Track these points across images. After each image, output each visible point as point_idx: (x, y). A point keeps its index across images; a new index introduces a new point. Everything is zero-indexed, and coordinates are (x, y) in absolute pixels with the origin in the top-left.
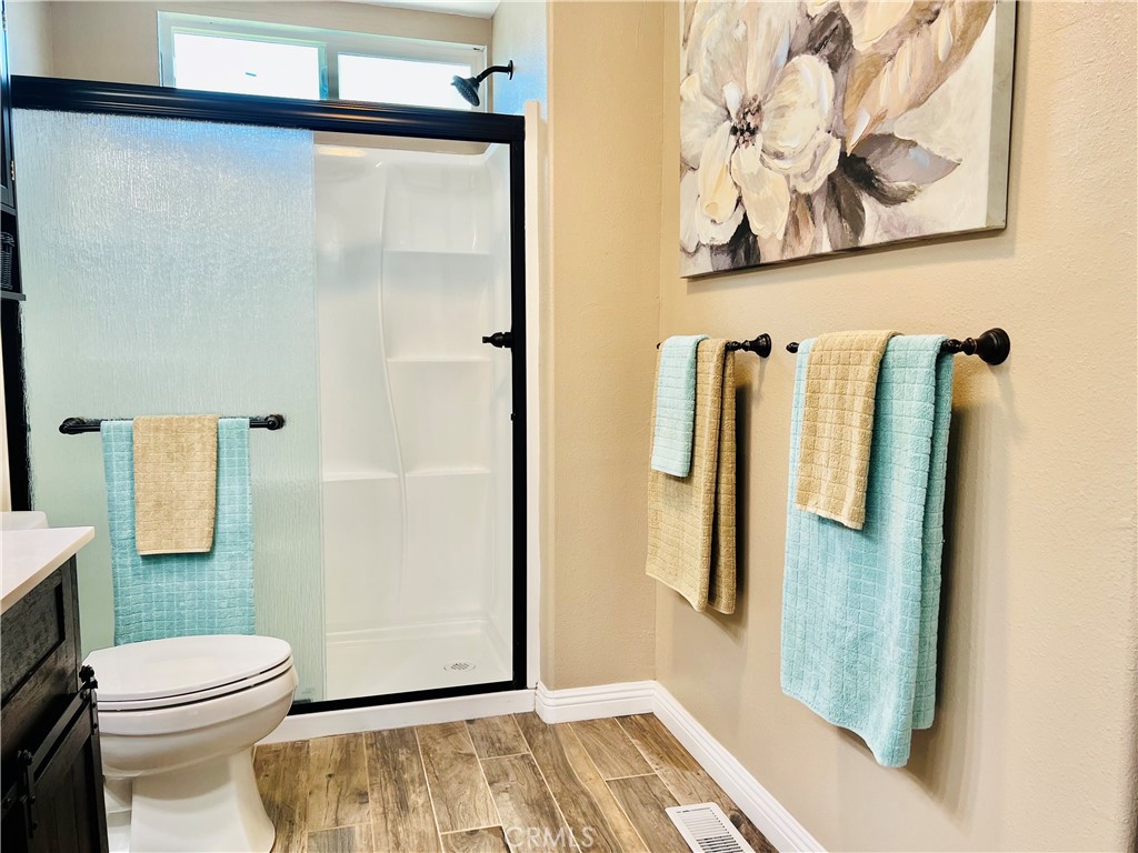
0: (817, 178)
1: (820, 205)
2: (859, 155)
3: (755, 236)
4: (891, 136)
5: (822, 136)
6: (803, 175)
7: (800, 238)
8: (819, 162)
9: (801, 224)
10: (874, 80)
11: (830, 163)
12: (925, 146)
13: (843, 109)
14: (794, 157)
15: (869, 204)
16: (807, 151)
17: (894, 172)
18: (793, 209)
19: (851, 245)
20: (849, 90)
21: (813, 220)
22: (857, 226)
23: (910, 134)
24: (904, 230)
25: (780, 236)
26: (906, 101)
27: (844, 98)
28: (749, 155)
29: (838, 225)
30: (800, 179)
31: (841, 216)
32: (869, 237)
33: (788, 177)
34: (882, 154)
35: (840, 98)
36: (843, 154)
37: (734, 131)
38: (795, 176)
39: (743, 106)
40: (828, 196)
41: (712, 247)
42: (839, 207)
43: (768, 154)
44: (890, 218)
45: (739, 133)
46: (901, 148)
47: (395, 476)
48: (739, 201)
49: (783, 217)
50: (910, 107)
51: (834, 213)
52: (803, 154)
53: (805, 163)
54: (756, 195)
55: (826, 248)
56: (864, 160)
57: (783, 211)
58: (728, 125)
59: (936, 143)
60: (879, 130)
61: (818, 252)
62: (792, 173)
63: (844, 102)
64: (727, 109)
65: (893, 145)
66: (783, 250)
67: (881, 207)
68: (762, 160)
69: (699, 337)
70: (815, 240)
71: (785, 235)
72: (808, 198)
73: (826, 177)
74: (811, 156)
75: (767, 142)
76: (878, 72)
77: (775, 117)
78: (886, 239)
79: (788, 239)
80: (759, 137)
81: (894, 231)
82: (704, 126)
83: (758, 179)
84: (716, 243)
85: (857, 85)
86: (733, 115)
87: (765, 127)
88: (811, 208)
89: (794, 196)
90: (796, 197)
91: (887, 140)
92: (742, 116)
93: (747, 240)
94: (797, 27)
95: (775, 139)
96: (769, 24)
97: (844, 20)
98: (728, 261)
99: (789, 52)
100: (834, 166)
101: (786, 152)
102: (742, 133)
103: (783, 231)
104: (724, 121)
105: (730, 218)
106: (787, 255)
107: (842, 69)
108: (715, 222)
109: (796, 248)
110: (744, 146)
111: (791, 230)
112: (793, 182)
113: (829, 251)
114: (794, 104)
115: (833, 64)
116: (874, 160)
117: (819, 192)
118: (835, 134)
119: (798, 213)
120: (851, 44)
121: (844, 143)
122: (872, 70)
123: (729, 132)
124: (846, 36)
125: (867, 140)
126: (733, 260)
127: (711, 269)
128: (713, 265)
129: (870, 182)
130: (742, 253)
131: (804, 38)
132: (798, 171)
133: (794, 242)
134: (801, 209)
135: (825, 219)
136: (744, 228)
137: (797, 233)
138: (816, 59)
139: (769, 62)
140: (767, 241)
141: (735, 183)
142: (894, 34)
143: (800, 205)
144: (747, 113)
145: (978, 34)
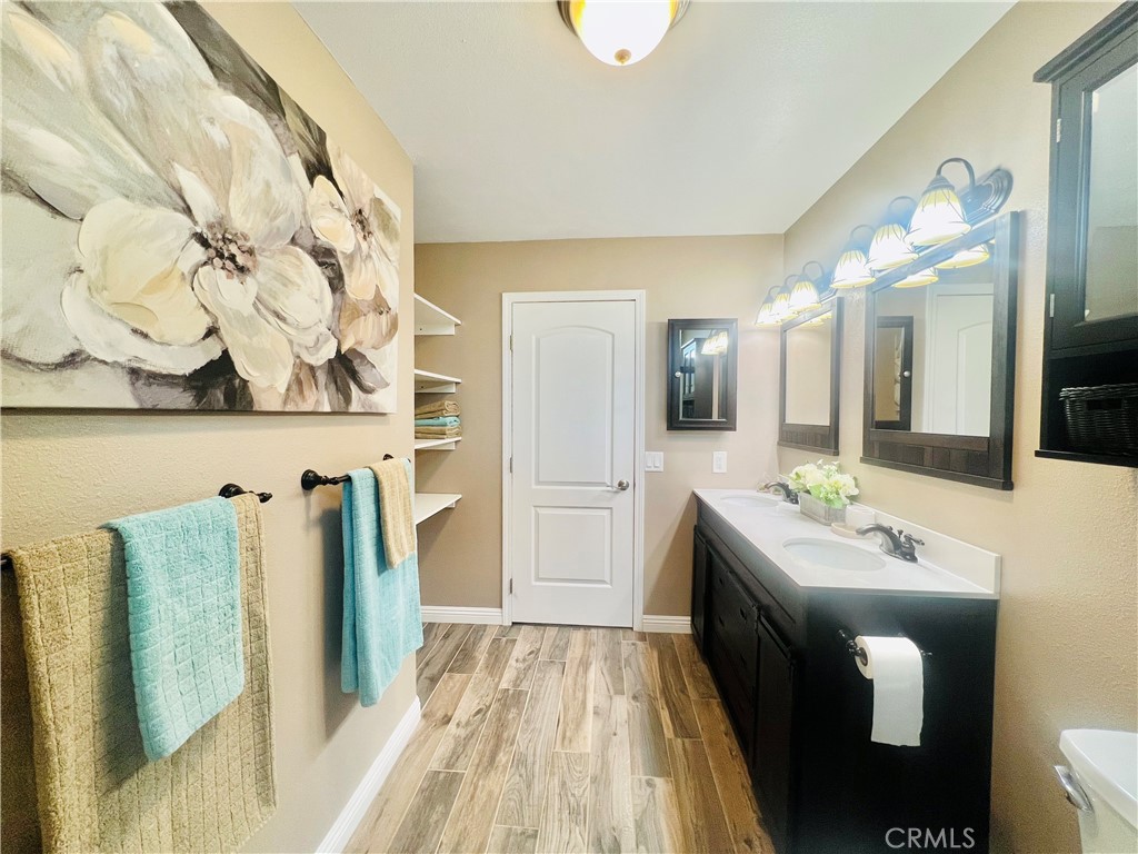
0: (319, 356)
1: (322, 377)
2: (348, 357)
3: (245, 382)
5: (323, 329)
6: (306, 348)
7: (304, 397)
9: (305, 386)
10: (357, 320)
11: (329, 351)
12: (378, 370)
13: (339, 322)
14: (297, 329)
15: (354, 389)
16: (310, 331)
17: (367, 378)
18: (297, 371)
19: (344, 410)
20: (342, 313)
21: (316, 385)
22: (348, 399)
24: (371, 407)
25: (282, 389)
26: (371, 343)
27: (339, 314)
28: (232, 294)
29: (335, 395)
30: (304, 351)
31: (338, 389)
32: (354, 407)
33: (291, 342)
34: (361, 364)
35: (337, 313)
36: (339, 351)
37: (204, 243)
38: (299, 345)
40: (328, 373)
41: (135, 373)
42: (336, 383)
43: (267, 308)
44: (364, 399)
46: (369, 365)
48: (212, 332)
49: (283, 378)
50: (372, 348)
51: (333, 387)
53: (309, 340)
54: (246, 340)
55: (327, 409)
56: (352, 362)
57: (285, 367)
60: (359, 349)
61: (320, 410)
62: (295, 341)
63: (339, 317)
64: (185, 201)
65: (366, 362)
66: (285, 403)
67: (360, 392)
68: (254, 304)
70: (317, 401)
71: (288, 390)
72: (312, 368)
73: (327, 359)
74: (314, 337)
75: (265, 296)
76: (358, 317)
77: (275, 278)
78: (363, 410)
79: (291, 394)
80: (249, 280)
81: (366, 407)
83: (247, 324)
84: (147, 368)
85: (347, 313)
87: (259, 275)
88: (314, 376)
89: (298, 361)
90: (301, 364)
91: (363, 357)
92: (220, 236)
93: (230, 381)
94: (301, 227)
95: (275, 299)
96: (268, 184)
97: (339, 265)
98: (184, 399)
99: (293, 238)
100: (333, 355)
101: (289, 319)
102: (221, 256)
103: (286, 386)
104: (175, 209)
105: (191, 345)
106: (290, 408)
107: (338, 295)
108: (146, 336)
109: (300, 403)
110: (223, 273)
111: (295, 387)
112: (296, 349)
113: (329, 410)
114: (299, 286)
115: (334, 289)
116: (356, 363)
117: (320, 367)
118: (333, 333)
119: (301, 376)
120: (343, 286)
121: (339, 344)
122: (357, 313)
123: (187, 234)
124: (340, 277)
125: (353, 351)
126: (198, 398)
127: (134, 405)
128: (138, 398)
129: (354, 375)
130: (219, 395)
131: (309, 243)
132: (302, 342)
133: (298, 399)
134: (304, 375)
135: (326, 388)
136: (222, 367)
137: (301, 392)
138: (318, 269)
139: (267, 221)
140: (264, 391)
141: (203, 306)
142: (366, 304)
143: (303, 371)
144: (231, 241)
145: (394, 335)
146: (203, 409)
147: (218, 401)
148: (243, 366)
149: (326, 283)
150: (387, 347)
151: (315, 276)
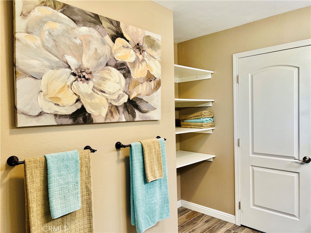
0: (120, 102)
1: (121, 110)
2: (134, 100)
3: (90, 114)
4: (142, 99)
5: (121, 92)
6: (114, 100)
7: (113, 117)
8: (120, 99)
9: (114, 113)
10: (138, 86)
11: (125, 99)
12: (150, 104)
13: (129, 89)
14: (110, 94)
15: (137, 112)
16: (115, 94)
17: (143, 107)
18: (110, 108)
19: (132, 120)
20: (130, 85)
21: (119, 113)
22: (134, 116)
23: (147, 100)
24: (146, 118)
25: (104, 115)
26: (146, 94)
27: (129, 86)
28: (84, 88)
29: (128, 115)
30: (113, 101)
31: (129, 113)
32: (137, 119)
33: (107, 99)
34: (140, 102)
35: (128, 86)
36: (129, 99)
37: (74, 74)
38: (111, 100)
39: (80, 68)
40: (124, 107)
41: (56, 115)
42: (128, 111)
43: (97, 90)
44: (142, 116)
46: (145, 102)
48: (78, 100)
49: (105, 111)
50: (146, 95)
51: (126, 113)
52: (114, 95)
53: (115, 97)
54: (90, 101)
56: (136, 102)
59: (153, 103)
60: (139, 97)
61: (121, 121)
62: (109, 98)
63: (129, 87)
64: (68, 64)
65: (143, 101)
66: (106, 119)
67: (140, 113)
68: (92, 89)
70: (119, 118)
71: (106, 115)
72: (117, 107)
73: (123, 103)
74: (117, 96)
75: (96, 86)
76: (138, 85)
77: (100, 79)
78: (142, 120)
79: (108, 117)
80: (90, 82)
81: (144, 118)
83: (90, 96)
84: (59, 113)
85: (133, 85)
86: (73, 68)
87: (94, 80)
88: (118, 110)
89: (110, 105)
90: (111, 106)
91: (141, 100)
92: (80, 71)
93: (85, 115)
94: (110, 59)
95: (100, 86)
96: (96, 50)
97: (128, 67)
98: (70, 121)
99: (107, 64)
100: (126, 101)
101: (106, 92)
102: (80, 77)
103: (106, 114)
104: (65, 68)
105: (72, 105)
106: (108, 121)
107: (128, 79)
108: (58, 105)
109: (112, 119)
110: (81, 82)
111: (109, 114)
112: (109, 101)
113: (125, 121)
114: (110, 79)
115: (125, 76)
116: (138, 103)
117: (120, 106)
118: (126, 93)
119: (112, 110)
120: (130, 74)
121: (129, 96)
122: (137, 83)
123: (69, 73)
124: (129, 72)
125: (136, 98)
126: (74, 121)
127: (56, 124)
128: (57, 122)
129: (137, 107)
130: (81, 119)
131: (113, 63)
132: (112, 98)
133: (111, 118)
134: (113, 109)
135: (123, 113)
136: (82, 110)
137: (112, 115)
138: (118, 72)
139: (96, 61)
140: (97, 116)
141: (75, 93)
142: (142, 79)
143: (113, 108)
144: (83, 72)
145: (159, 88)
146: (76, 123)
147: (81, 121)
148: (89, 109)
149: (122, 76)
150: (155, 94)
151: (117, 74)
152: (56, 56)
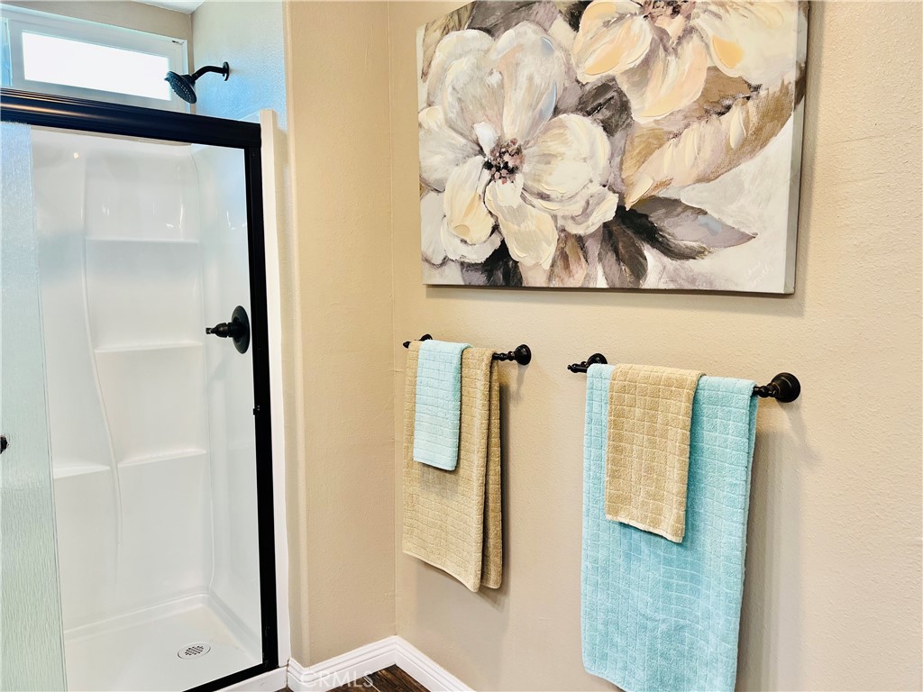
0: (590, 222)
1: (594, 248)
2: (639, 211)
3: (516, 262)
4: (676, 202)
5: (596, 188)
6: (573, 218)
7: (570, 272)
8: (592, 211)
9: (571, 260)
10: (657, 152)
11: (607, 211)
12: (716, 216)
13: (621, 169)
14: (561, 201)
15: (651, 256)
16: (578, 198)
17: (681, 232)
18: (561, 245)
19: (631, 286)
20: (627, 155)
21: (587, 261)
22: (638, 269)
23: (700, 203)
24: (693, 281)
25: (547, 266)
26: (695, 174)
27: (622, 160)
28: (506, 193)
29: (615, 267)
30: (570, 222)
31: (619, 259)
32: (651, 281)
33: (555, 218)
34: (667, 215)
35: (618, 159)
36: (620, 208)
37: (488, 166)
38: (564, 217)
39: (498, 145)
40: (603, 240)
41: (462, 264)
42: (616, 252)
43: (532, 193)
44: (676, 270)
45: (494, 169)
46: (689, 213)
47: (108, 468)
48: (495, 228)
49: (549, 252)
50: (699, 180)
51: (611, 257)
52: (574, 200)
53: (576, 208)
54: (516, 227)
55: (602, 283)
56: (646, 216)
57: (549, 244)
58: (480, 160)
59: (729, 214)
60: (662, 194)
61: (591, 286)
62: (560, 214)
63: (621, 163)
64: (479, 145)
65: (680, 209)
66: (550, 279)
67: (666, 260)
68: (523, 197)
69: (463, 345)
70: (587, 275)
71: (552, 266)
72: (580, 240)
73: (601, 223)
74: (583, 203)
75: (530, 183)
76: (661, 146)
77: (538, 162)
78: (672, 286)
79: (556, 270)
80: (518, 177)
81: (681, 281)
82: (451, 156)
83: (517, 214)
84: (467, 261)
85: (637, 151)
86: (487, 151)
87: (526, 168)
88: (583, 248)
89: (562, 235)
90: (565, 236)
91: (672, 204)
92: (498, 154)
93: (506, 264)
94: (565, 89)
95: (539, 181)
96: (531, 79)
97: (621, 93)
98: (479, 278)
99: (556, 108)
100: (610, 215)
101: (553, 196)
102: (499, 169)
103: (549, 262)
104: (475, 155)
105: (485, 242)
106: (555, 284)
107: (619, 135)
108: (466, 242)
109: (566, 279)
110: (500, 181)
111: (560, 263)
112: (560, 222)
113: (605, 286)
114: (562, 155)
115: (609, 128)
116: (657, 218)
117: (592, 235)
118: (611, 189)
119: (567, 250)
120: (629, 115)
121: (622, 198)
123: (481, 165)
124: (624, 107)
125: (652, 201)
126: (489, 278)
127: (462, 283)
128: (464, 280)
129: (653, 236)
130: (500, 274)
131: (572, 100)
132: (567, 213)
133: (563, 274)
134: (572, 247)
135: (600, 260)
136: (502, 253)
137: (567, 266)
138: (587, 120)
139: (531, 113)
141: (490, 212)
142: (679, 117)
143: (569, 244)
144: (504, 153)
145: (773, 134)
146: (491, 285)
147: (500, 280)
148: (515, 252)
149: (599, 131)
150: (748, 167)
151: (584, 131)
152: (461, 134)
